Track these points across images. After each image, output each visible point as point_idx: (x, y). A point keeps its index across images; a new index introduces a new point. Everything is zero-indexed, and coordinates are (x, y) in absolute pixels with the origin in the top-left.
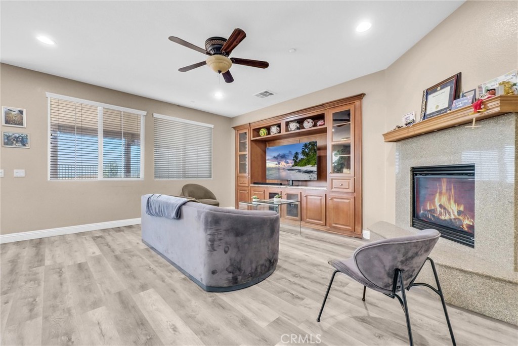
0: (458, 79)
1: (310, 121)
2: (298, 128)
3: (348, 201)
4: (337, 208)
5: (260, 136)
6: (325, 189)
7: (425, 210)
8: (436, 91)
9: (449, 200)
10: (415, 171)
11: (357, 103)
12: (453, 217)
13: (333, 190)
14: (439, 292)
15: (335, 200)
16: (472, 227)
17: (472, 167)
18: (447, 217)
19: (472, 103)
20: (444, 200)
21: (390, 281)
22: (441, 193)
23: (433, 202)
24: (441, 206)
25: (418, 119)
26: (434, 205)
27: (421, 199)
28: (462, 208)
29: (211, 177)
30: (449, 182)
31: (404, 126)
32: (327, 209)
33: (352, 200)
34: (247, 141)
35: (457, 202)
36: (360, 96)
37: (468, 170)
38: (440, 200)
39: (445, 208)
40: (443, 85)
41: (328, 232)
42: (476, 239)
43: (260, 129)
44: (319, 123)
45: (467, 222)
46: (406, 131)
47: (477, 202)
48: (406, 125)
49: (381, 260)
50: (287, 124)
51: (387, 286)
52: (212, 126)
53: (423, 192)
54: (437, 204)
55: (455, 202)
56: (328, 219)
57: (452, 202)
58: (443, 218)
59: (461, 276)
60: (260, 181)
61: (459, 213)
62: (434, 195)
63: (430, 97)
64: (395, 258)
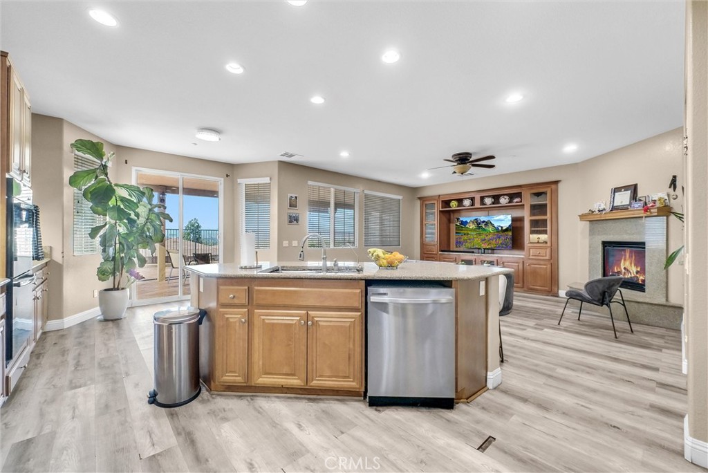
0: (636, 186)
1: (507, 197)
2: (493, 203)
3: (545, 267)
4: (535, 273)
5: (450, 207)
6: (522, 256)
7: (613, 272)
8: (620, 191)
9: (631, 264)
10: (605, 244)
11: (553, 186)
12: (633, 275)
13: (531, 257)
14: (624, 305)
15: (533, 266)
16: (644, 281)
17: (643, 244)
18: (629, 276)
19: (644, 207)
20: (627, 264)
21: (601, 297)
22: (625, 260)
23: (619, 266)
24: (625, 268)
25: (608, 208)
26: (620, 268)
27: (610, 264)
28: (639, 269)
29: (399, 245)
30: (631, 252)
31: (597, 212)
32: (525, 273)
33: (549, 266)
34: (436, 210)
35: (636, 265)
36: (557, 182)
37: (641, 245)
38: (624, 264)
39: (628, 270)
40: (626, 188)
41: (525, 292)
42: (646, 287)
43: (450, 201)
44: (516, 200)
45: (641, 278)
46: (598, 216)
47: (647, 265)
48: (599, 211)
49: (598, 287)
50: (482, 198)
51: (599, 300)
52: (400, 197)
53: (611, 259)
54: (622, 267)
55: (635, 265)
56: (525, 281)
57: (633, 265)
58: (626, 277)
59: (636, 305)
60: (446, 249)
61: (637, 272)
62: (620, 261)
63: (616, 194)
64: (604, 286)
